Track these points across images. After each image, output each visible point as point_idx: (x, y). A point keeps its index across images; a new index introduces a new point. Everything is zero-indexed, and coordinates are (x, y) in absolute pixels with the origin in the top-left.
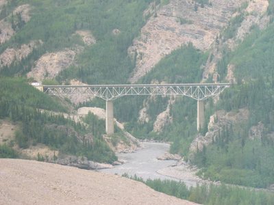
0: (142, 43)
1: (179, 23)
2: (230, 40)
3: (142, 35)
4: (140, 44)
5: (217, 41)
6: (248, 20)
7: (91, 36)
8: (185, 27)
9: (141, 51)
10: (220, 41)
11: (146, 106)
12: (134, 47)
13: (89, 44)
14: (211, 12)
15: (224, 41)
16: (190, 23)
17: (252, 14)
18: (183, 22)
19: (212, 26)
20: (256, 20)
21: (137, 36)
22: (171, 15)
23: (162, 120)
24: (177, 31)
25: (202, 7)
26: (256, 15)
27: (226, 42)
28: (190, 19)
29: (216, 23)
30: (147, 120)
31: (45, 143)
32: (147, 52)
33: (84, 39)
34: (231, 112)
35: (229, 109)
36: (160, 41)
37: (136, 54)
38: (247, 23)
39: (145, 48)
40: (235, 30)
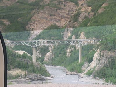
0: (32, 24)
1: (49, 16)
2: (76, 23)
3: (32, 21)
4: (32, 25)
5: (69, 23)
6: (83, 14)
7: (8, 21)
8: (52, 17)
9: (32, 27)
10: (71, 23)
11: (39, 50)
12: (29, 26)
13: (7, 25)
14: (63, 12)
15: (73, 23)
16: (54, 15)
17: (84, 12)
18: (51, 15)
19: (64, 17)
20: (87, 14)
21: (30, 21)
22: (45, 13)
23: (48, 56)
24: (48, 19)
25: (59, 10)
26: (86, 12)
27: (74, 23)
28: (54, 14)
29: (66, 16)
30: (40, 56)
31: (19, 68)
32: (35, 28)
33: (5, 23)
34: (111, 52)
35: (110, 50)
36: (41, 23)
37: (30, 28)
38: (82, 16)
39: (34, 26)
40: (77, 18)
